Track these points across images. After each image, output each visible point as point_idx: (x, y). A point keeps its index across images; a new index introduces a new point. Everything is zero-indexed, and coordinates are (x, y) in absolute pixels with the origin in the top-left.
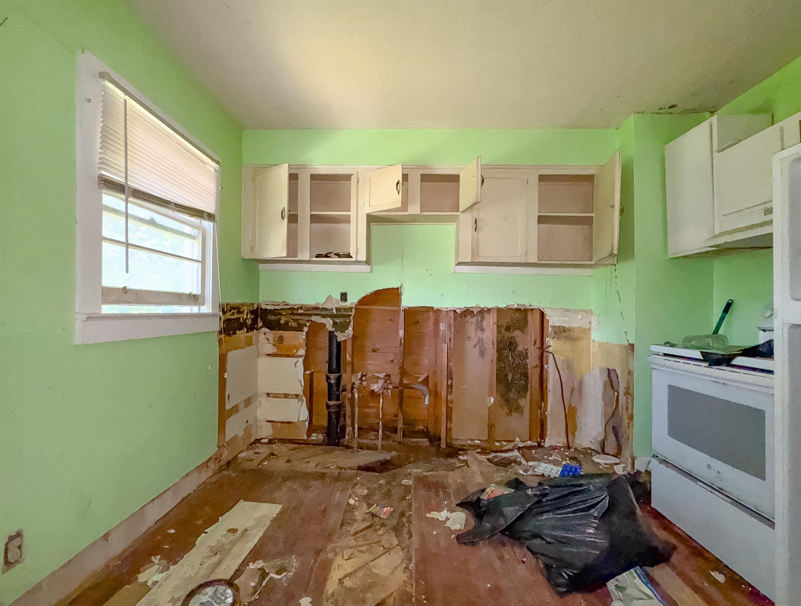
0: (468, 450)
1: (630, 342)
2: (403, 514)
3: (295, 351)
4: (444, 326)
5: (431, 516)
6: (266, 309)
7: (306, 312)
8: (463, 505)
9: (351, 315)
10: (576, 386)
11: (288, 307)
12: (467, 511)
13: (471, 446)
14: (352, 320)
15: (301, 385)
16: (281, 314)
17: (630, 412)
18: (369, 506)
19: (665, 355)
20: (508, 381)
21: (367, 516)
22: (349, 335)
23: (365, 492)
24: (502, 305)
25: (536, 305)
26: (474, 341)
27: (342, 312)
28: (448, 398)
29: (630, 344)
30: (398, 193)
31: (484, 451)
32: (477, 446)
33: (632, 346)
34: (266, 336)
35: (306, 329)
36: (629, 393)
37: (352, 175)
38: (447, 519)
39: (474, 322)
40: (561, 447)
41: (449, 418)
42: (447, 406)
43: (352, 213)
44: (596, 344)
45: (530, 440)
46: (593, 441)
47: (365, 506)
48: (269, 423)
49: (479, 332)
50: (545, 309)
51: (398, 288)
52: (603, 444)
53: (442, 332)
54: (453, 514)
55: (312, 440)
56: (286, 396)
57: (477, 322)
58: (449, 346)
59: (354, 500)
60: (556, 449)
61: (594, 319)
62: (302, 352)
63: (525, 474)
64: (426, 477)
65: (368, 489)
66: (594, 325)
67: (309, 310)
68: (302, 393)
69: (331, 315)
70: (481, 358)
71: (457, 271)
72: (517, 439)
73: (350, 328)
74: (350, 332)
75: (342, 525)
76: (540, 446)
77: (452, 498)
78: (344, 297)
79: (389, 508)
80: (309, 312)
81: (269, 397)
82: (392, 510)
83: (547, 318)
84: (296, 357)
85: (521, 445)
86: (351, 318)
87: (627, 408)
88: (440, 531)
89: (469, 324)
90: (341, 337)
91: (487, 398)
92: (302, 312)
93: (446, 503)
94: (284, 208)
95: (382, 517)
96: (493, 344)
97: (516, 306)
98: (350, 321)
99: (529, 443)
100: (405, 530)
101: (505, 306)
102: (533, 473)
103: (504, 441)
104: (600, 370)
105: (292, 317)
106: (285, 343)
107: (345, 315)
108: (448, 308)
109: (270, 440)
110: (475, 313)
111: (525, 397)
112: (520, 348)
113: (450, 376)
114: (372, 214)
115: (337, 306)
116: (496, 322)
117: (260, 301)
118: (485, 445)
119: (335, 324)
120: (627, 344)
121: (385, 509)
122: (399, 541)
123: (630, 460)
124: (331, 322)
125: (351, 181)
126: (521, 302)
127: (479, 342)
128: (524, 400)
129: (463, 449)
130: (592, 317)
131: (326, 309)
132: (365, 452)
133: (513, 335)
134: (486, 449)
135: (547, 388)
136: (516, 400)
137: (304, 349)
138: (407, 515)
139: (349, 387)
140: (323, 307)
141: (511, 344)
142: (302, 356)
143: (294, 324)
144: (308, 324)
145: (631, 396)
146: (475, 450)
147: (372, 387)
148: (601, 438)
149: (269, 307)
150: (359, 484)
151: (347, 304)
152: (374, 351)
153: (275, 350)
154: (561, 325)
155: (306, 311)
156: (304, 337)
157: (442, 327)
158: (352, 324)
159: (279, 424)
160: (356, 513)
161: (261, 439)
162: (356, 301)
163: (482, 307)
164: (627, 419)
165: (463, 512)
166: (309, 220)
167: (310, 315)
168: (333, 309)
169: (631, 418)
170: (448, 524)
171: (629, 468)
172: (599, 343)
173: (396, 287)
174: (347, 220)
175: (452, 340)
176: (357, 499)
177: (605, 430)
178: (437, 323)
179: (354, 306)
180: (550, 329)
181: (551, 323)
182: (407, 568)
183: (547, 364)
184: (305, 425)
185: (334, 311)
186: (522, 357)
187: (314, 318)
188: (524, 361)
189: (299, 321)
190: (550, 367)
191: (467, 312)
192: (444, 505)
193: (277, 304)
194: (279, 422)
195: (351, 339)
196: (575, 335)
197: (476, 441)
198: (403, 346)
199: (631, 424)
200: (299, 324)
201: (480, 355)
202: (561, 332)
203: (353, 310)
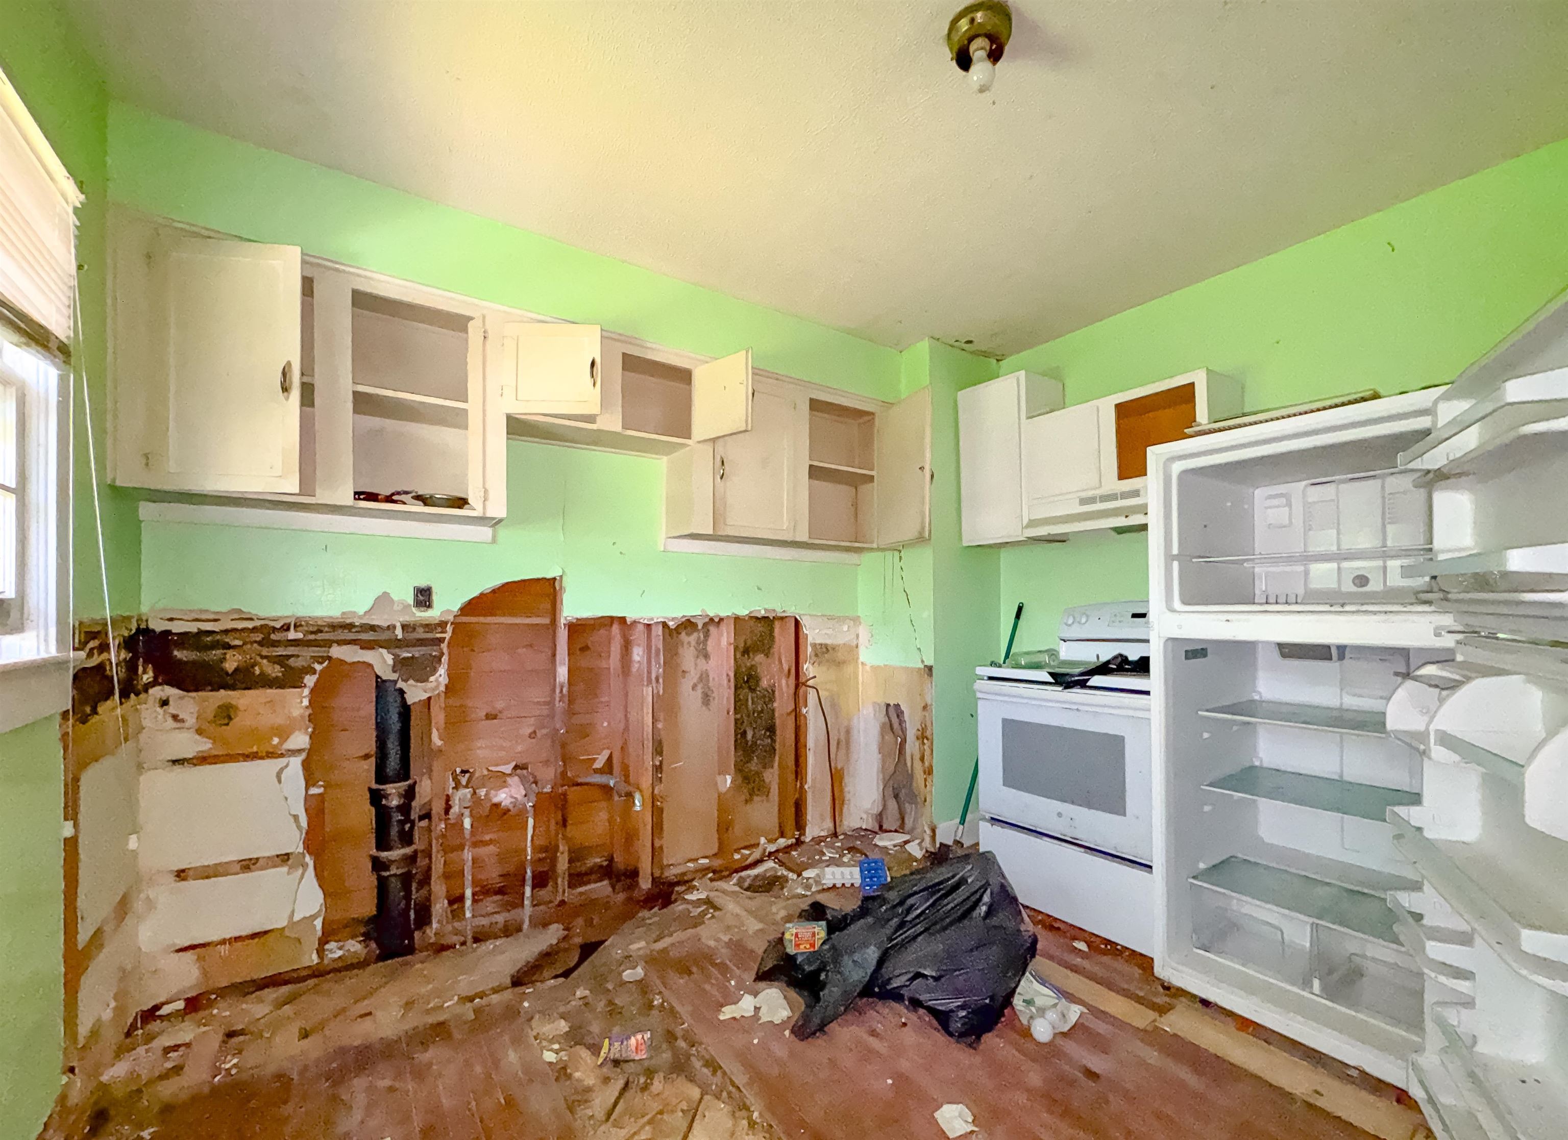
0: (693, 880)
1: (926, 663)
2: (671, 1036)
3: (276, 741)
4: (641, 653)
5: (728, 1016)
6: (168, 633)
7: (312, 637)
8: (764, 976)
9: (442, 640)
10: (843, 738)
11: (250, 625)
12: (776, 983)
13: (697, 871)
14: (445, 650)
15: (299, 827)
16: (228, 647)
17: (927, 764)
18: (595, 1049)
19: (991, 678)
20: (747, 742)
21: (605, 1070)
22: (437, 687)
23: (563, 1026)
24: (743, 612)
25: (791, 610)
26: (693, 677)
27: (420, 634)
28: (656, 792)
29: (925, 666)
30: (594, 385)
31: (719, 874)
32: (705, 870)
33: (930, 669)
34: (172, 709)
35: (310, 680)
36: (923, 736)
37: (471, 318)
38: (757, 1009)
39: (693, 643)
40: (827, 837)
41: (657, 828)
42: (653, 806)
43: (473, 406)
44: (868, 668)
45: (782, 835)
46: (864, 816)
47: (584, 1053)
48: (190, 956)
49: (701, 661)
50: (803, 618)
51: (554, 579)
52: (880, 817)
53: (637, 665)
54: (761, 996)
55: (334, 960)
56: (248, 865)
57: (698, 643)
58: (655, 692)
59: (551, 1050)
60: (822, 841)
61: (863, 631)
62: (300, 740)
63: (809, 893)
64: (665, 951)
65: (563, 1017)
66: (863, 640)
67: (321, 632)
68: (301, 849)
69: (390, 640)
70: (704, 708)
71: (669, 548)
72: (763, 840)
73: (442, 671)
74: (441, 679)
75: (571, 1109)
76: (799, 843)
77: (738, 972)
78: (424, 597)
79: (639, 1036)
80: (320, 636)
81: (184, 879)
82: (648, 1035)
83: (805, 632)
84: (282, 755)
85: (772, 848)
86: (444, 646)
87: (922, 759)
88: (761, 1034)
89: (686, 646)
90: (415, 693)
91: (719, 779)
92: (300, 636)
93: (733, 983)
94: (289, 364)
95: (637, 1058)
96: (729, 681)
97: (763, 612)
98: (443, 654)
99: (782, 842)
100: (697, 1064)
101: (747, 612)
102: (820, 888)
103: (745, 848)
104: (874, 707)
105: (265, 652)
106: (241, 721)
107: (427, 639)
108: (652, 619)
109: (188, 1001)
110: (700, 627)
111: (772, 767)
112: (764, 683)
113: (658, 749)
114: (517, 416)
115: (407, 619)
116: (732, 640)
117: (144, 609)
118: (717, 863)
119: (400, 664)
120: (922, 666)
121: (633, 1041)
122: (699, 1087)
123: (928, 832)
124: (389, 659)
125: (467, 333)
126: (770, 606)
127: (701, 679)
128: (771, 770)
129: (685, 881)
130: (861, 627)
131: (373, 628)
132: (490, 945)
133: (753, 663)
134: (721, 871)
135: (806, 746)
136: (758, 774)
137: (306, 732)
138: (679, 1034)
139: (437, 808)
140: (364, 621)
141: (750, 677)
142: (299, 751)
143: (275, 671)
144: (318, 667)
145: (927, 739)
146: (704, 876)
147: (496, 796)
148: (876, 810)
149: (177, 628)
150: (537, 1016)
151: (433, 614)
152: (490, 717)
153: (205, 745)
154: (823, 642)
155: (312, 633)
156: (306, 702)
157: (638, 654)
158: (445, 659)
159: (224, 950)
160: (577, 1075)
161: (157, 1007)
162: (456, 607)
163: (711, 614)
164: (922, 773)
165: (771, 987)
166: (350, 406)
167: (328, 644)
168: (394, 627)
169: (929, 772)
170: (765, 1017)
171: (927, 843)
172: (875, 669)
173: (549, 576)
174: (458, 420)
175: (661, 680)
176: (556, 1046)
177: (884, 796)
178: (627, 646)
179: (451, 618)
180: (810, 649)
181: (810, 640)
182: (752, 1124)
183: (806, 706)
184: (315, 926)
185: (399, 633)
186: (767, 700)
187: (336, 652)
188: (769, 706)
189: (292, 662)
190: (811, 711)
191: (688, 625)
192: (733, 990)
193: (212, 617)
194: (223, 942)
195: (443, 695)
196: (840, 656)
197: (702, 861)
198: (566, 700)
199: (929, 780)
200: (288, 669)
201: (703, 703)
202: (823, 653)
203: (449, 628)
